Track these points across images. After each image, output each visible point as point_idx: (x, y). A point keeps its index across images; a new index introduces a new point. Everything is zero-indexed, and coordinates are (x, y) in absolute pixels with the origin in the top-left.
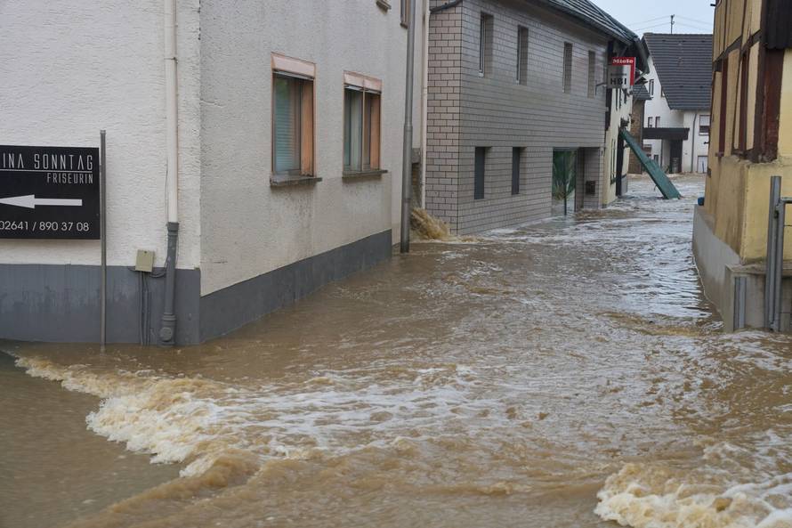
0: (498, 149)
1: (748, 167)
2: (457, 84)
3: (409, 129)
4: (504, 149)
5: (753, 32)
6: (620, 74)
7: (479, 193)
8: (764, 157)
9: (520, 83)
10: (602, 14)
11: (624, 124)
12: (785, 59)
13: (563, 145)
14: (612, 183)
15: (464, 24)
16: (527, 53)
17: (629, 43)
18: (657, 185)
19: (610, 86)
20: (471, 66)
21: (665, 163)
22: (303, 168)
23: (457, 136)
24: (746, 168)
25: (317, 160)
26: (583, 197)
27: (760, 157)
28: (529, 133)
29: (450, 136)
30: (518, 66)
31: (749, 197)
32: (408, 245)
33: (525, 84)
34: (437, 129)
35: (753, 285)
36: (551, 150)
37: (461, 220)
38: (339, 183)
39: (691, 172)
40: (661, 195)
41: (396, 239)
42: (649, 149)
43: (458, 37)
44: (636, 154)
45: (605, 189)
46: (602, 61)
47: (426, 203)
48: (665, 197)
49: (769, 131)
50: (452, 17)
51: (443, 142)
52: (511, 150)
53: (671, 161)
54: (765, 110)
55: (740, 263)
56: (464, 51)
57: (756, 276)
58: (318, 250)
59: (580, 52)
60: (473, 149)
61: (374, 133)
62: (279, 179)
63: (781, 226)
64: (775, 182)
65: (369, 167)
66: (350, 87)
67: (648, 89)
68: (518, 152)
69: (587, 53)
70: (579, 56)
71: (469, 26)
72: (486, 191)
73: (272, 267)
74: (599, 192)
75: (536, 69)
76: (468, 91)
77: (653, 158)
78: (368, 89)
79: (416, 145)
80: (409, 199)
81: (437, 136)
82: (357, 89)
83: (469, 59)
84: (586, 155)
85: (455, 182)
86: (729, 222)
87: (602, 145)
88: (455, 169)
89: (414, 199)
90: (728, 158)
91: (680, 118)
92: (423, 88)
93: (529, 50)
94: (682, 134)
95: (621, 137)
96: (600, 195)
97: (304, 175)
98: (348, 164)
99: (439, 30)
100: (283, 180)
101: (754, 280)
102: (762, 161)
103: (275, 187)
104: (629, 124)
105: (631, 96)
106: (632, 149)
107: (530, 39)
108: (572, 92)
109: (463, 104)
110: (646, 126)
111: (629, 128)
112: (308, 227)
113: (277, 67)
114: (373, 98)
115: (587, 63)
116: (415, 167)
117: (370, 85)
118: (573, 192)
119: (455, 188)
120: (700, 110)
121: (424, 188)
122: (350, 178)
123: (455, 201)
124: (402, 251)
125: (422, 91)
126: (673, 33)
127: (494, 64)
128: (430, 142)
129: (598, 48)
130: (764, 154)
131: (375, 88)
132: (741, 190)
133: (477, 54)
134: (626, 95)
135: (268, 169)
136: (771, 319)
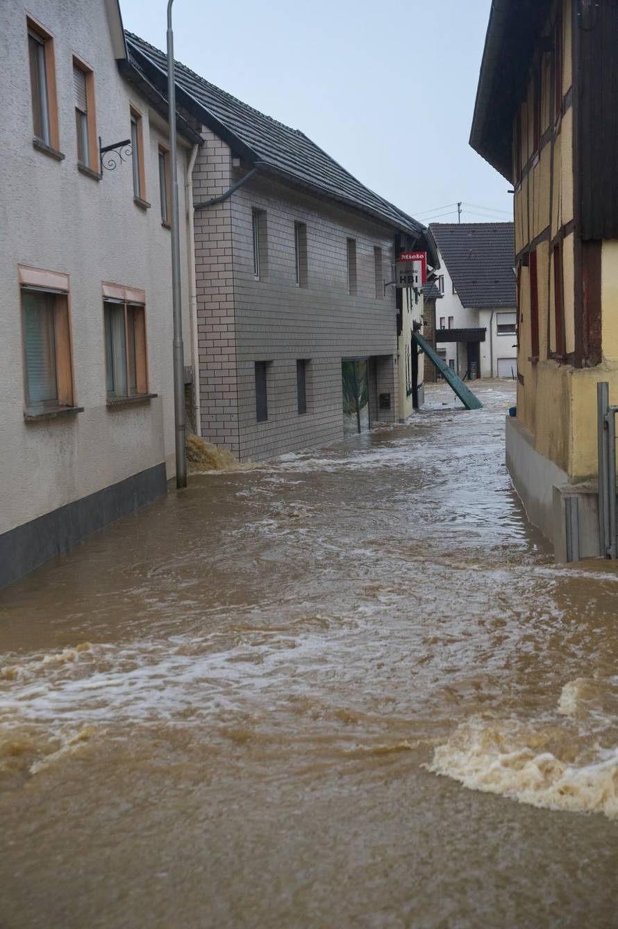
0: (281, 363)
1: (572, 373)
2: (230, 290)
3: (179, 345)
4: (287, 362)
5: (566, 222)
6: (410, 271)
7: (262, 415)
8: (588, 362)
9: (300, 287)
10: (385, 204)
11: (416, 326)
12: (602, 250)
13: (350, 355)
14: (408, 395)
15: (234, 222)
16: (306, 252)
17: (417, 236)
18: (458, 395)
19: (400, 285)
20: (245, 269)
21: (462, 368)
22: (60, 397)
23: (233, 350)
24: (569, 374)
25: (77, 387)
26: (377, 412)
27: (583, 361)
28: (314, 343)
29: (225, 350)
30: (297, 267)
31: (574, 407)
32: (185, 478)
33: (306, 288)
34: (210, 344)
35: (585, 506)
36: (339, 360)
37: (243, 446)
38: (104, 411)
39: (492, 377)
40: (463, 406)
41: (171, 473)
42: (443, 353)
43: (228, 236)
44: (431, 360)
45: (401, 401)
46: (388, 258)
47: (202, 429)
48: (467, 408)
49: (591, 332)
50: (220, 214)
51: (218, 358)
52: (295, 363)
53: (469, 366)
54: (585, 309)
55: (569, 481)
56: (236, 252)
57: (588, 495)
58: (83, 492)
59: (364, 249)
60: (252, 365)
61: (139, 352)
62: (35, 412)
63: (612, 438)
64: (602, 388)
65: (137, 393)
66: (110, 301)
67: (438, 286)
68: (303, 364)
69: (371, 249)
70: (363, 252)
71: (240, 223)
72: (269, 412)
73: (30, 516)
74: (395, 404)
75: (317, 269)
76: (243, 298)
77: (448, 364)
78: (129, 302)
79: (187, 363)
80: (183, 426)
81: (211, 351)
82: (118, 302)
83: (243, 261)
84: (378, 364)
85: (234, 403)
86: (552, 435)
87: (395, 352)
88: (234, 388)
89: (188, 426)
90: (544, 363)
91: (476, 317)
92: (191, 297)
93: (309, 249)
94: (479, 334)
95: (415, 342)
96: (396, 409)
97: (62, 406)
98: (111, 390)
99: (206, 230)
100: (38, 413)
101: (586, 499)
102: (587, 365)
103: (30, 422)
104: (422, 327)
105: (422, 296)
106: (427, 355)
107: (309, 236)
108: (358, 293)
109: (238, 313)
110: (438, 328)
111: (421, 332)
112: (71, 466)
113: (26, 280)
114: (136, 312)
115: (373, 260)
116: (188, 388)
117: (130, 296)
118: (367, 406)
119: (235, 410)
120: (498, 307)
121: (198, 412)
122: (115, 406)
123: (235, 425)
124: (178, 487)
125: (190, 301)
126: (461, 223)
127: (270, 266)
128: (204, 359)
129: (383, 243)
130: (587, 358)
131: (137, 300)
132: (565, 399)
133: (251, 255)
134: (417, 294)
135: (21, 402)
136: (607, 543)
